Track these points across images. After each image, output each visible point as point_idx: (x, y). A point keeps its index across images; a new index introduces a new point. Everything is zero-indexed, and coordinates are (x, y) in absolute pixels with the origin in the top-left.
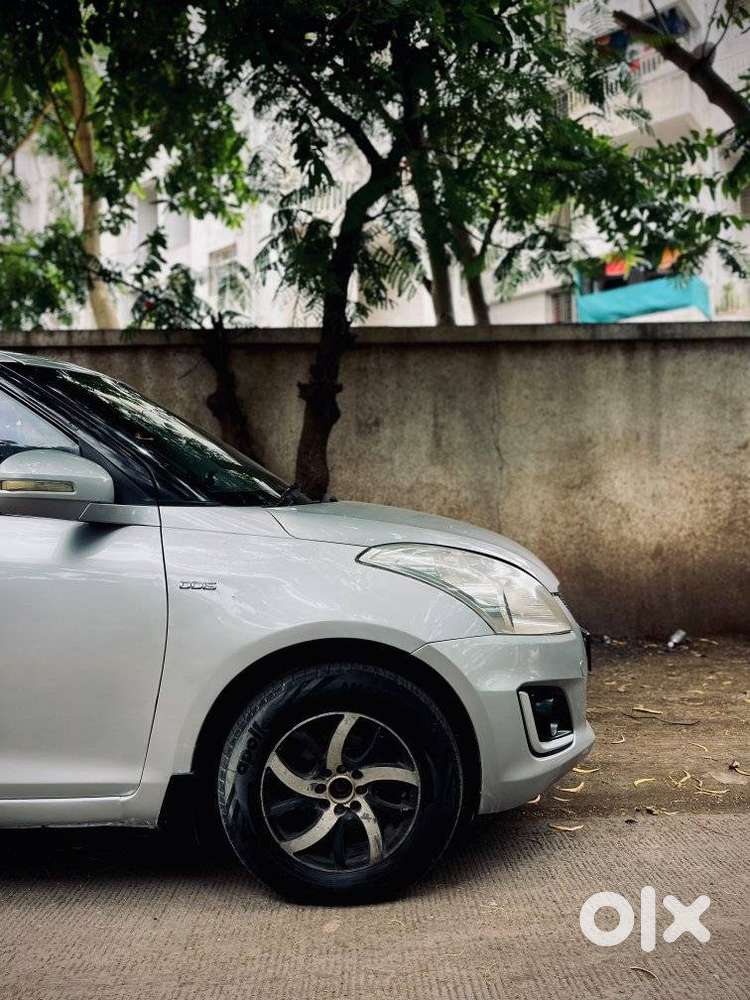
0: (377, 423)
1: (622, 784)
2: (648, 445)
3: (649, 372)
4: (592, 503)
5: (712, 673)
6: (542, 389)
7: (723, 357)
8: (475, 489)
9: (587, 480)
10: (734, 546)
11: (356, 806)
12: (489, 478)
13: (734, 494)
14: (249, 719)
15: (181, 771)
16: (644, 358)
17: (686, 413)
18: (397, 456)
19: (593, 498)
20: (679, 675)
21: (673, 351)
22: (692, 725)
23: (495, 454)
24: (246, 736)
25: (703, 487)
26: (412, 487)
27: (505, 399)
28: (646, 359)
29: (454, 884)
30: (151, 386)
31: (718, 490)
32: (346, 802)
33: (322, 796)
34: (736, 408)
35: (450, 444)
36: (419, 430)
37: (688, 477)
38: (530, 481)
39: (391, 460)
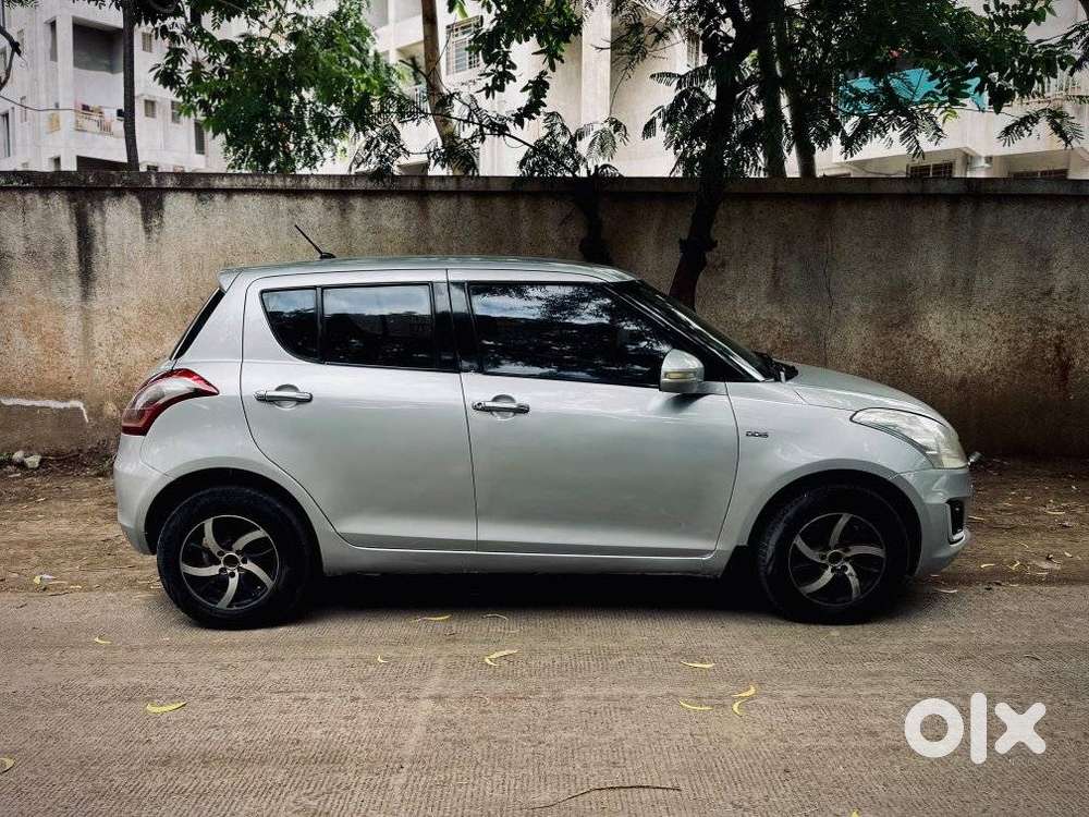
0: (723, 265)
1: (972, 567)
2: (962, 291)
3: (969, 224)
4: (908, 341)
5: (1013, 490)
6: (872, 237)
7: (1037, 212)
8: (806, 326)
9: (906, 320)
10: (1030, 380)
11: (845, 568)
12: (818, 316)
13: (1035, 335)
14: (784, 514)
15: (741, 544)
16: (966, 210)
17: (998, 262)
18: (740, 296)
19: (909, 336)
20: (985, 490)
21: (993, 205)
22: (1011, 529)
23: (826, 295)
24: (781, 526)
25: (1007, 328)
26: (751, 322)
27: (838, 246)
28: (969, 212)
29: (892, 618)
30: (527, 229)
31: (1021, 331)
32: (838, 566)
33: (824, 562)
34: (1045, 258)
35: (787, 285)
36: (760, 273)
37: (995, 319)
38: (855, 320)
39: (734, 299)
